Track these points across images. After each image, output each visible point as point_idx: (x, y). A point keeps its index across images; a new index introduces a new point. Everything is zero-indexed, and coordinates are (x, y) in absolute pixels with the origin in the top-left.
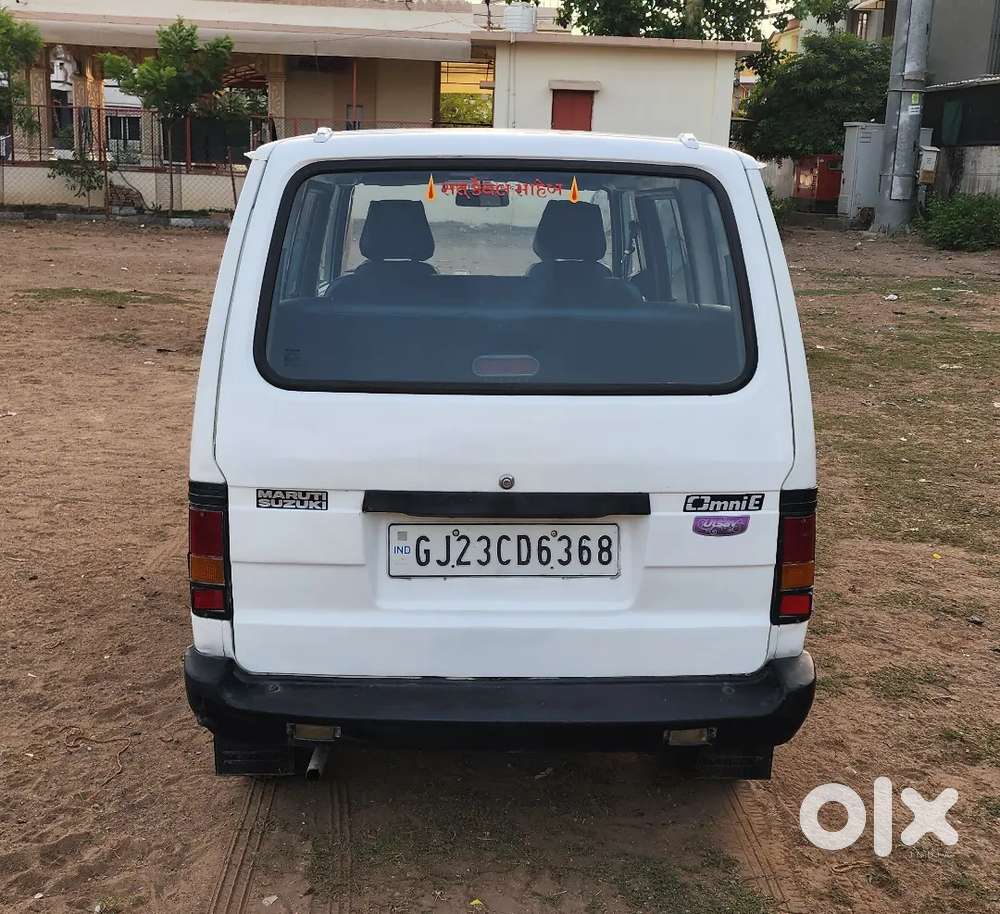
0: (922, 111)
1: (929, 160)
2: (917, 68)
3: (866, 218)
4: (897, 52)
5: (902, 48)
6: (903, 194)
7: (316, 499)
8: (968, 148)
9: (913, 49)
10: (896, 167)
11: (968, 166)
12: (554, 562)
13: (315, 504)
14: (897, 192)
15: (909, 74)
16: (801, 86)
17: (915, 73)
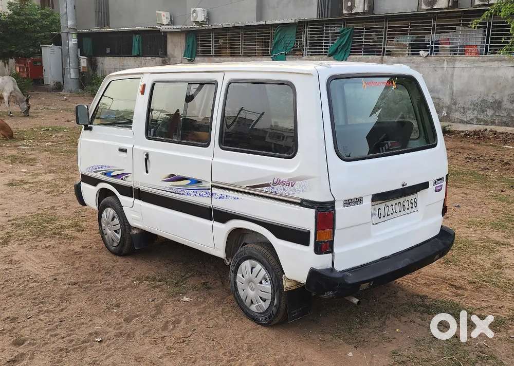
0: (78, 41)
1: (84, 62)
2: (73, 23)
3: (59, 87)
4: (63, 16)
5: (65, 14)
6: (76, 76)
7: (359, 201)
8: (98, 58)
9: (70, 15)
10: (71, 65)
11: (99, 65)
12: (406, 210)
13: (359, 203)
14: (73, 75)
15: (70, 25)
16: (13, 27)
17: (73, 26)
